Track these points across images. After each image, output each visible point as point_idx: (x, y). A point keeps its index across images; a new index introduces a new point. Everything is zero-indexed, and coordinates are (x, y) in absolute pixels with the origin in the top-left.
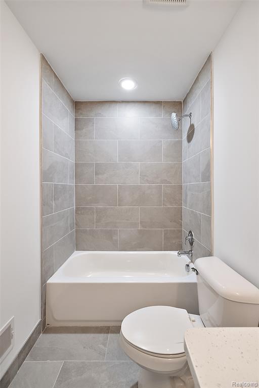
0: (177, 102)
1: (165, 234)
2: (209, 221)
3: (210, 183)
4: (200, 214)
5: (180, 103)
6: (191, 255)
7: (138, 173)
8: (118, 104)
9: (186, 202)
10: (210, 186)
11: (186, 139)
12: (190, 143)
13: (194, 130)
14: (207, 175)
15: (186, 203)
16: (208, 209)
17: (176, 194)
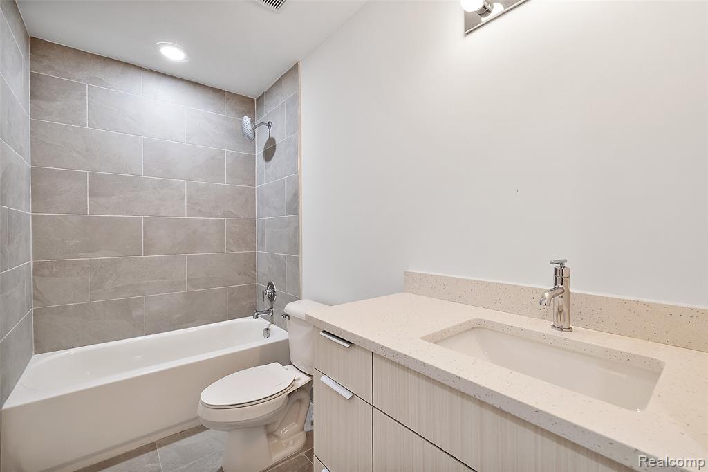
0: (247, 98)
1: (230, 294)
2: (296, 262)
3: (298, 217)
4: (284, 257)
5: (252, 100)
6: (271, 314)
7: (183, 199)
8: (142, 73)
9: (262, 244)
10: (297, 220)
11: (262, 155)
12: (269, 163)
13: (275, 146)
14: (293, 207)
15: (263, 246)
16: (295, 247)
17: (247, 233)
